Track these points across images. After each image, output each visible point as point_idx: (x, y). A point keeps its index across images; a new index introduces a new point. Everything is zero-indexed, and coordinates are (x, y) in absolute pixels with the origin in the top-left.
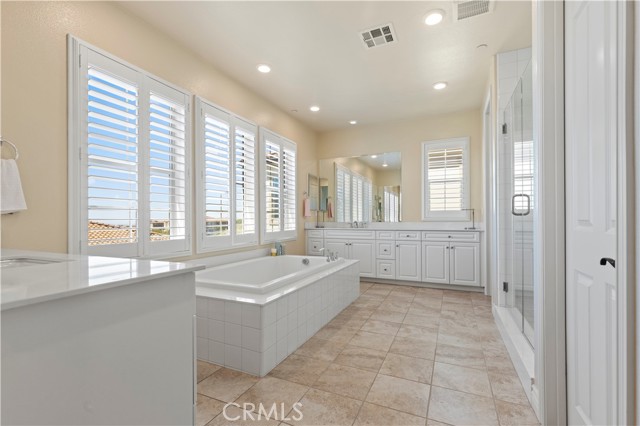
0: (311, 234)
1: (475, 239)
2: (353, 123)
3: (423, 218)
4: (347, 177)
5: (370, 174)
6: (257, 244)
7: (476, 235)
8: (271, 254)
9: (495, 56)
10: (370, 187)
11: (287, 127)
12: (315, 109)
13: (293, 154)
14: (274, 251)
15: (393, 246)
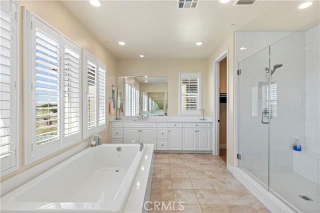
0: (114, 125)
1: (208, 127)
2: (142, 56)
3: (179, 114)
4: (130, 87)
5: (138, 85)
6: (81, 140)
7: (209, 124)
8: (92, 146)
9: (234, 32)
10: (138, 92)
11: (100, 53)
12: (122, 43)
13: (104, 72)
14: (94, 143)
15: (167, 131)
